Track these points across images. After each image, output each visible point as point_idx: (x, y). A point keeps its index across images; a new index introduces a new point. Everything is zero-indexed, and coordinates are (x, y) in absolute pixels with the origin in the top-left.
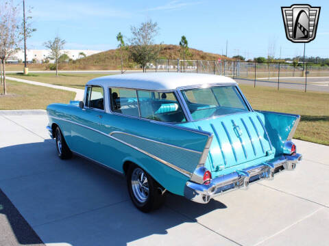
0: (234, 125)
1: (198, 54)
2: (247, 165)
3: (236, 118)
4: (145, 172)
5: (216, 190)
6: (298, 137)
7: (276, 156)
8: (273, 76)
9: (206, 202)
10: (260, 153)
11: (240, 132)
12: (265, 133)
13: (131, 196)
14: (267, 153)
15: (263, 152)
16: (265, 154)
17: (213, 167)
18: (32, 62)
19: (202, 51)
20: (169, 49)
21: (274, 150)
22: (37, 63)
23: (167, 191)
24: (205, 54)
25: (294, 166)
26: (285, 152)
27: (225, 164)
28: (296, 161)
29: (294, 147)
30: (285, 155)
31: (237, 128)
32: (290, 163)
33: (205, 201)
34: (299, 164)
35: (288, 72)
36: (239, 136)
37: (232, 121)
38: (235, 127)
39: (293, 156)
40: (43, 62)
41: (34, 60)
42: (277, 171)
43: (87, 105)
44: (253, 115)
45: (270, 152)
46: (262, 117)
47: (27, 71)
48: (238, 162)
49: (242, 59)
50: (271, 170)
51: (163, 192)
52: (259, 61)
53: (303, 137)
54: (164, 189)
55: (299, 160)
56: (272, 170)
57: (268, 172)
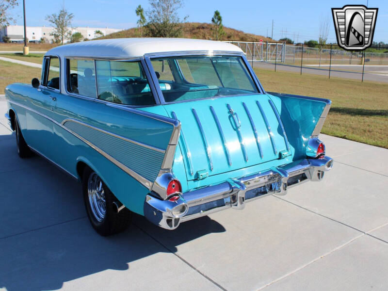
0: (230, 112)
1: (237, 35)
2: (246, 172)
3: (235, 102)
4: (103, 183)
5: (187, 209)
6: (343, 135)
7: (294, 160)
8: (326, 63)
9: (174, 228)
10: (268, 154)
11: (239, 123)
12: (280, 126)
13: (87, 211)
14: (280, 154)
15: (275, 153)
16: (278, 157)
17: (190, 174)
18: (40, 42)
19: (242, 32)
20: (203, 28)
21: (292, 150)
22: (46, 42)
23: (125, 209)
24: (246, 35)
25: (320, 175)
26: (309, 154)
27: (211, 169)
28: (323, 167)
29: (321, 147)
30: (309, 158)
31: (235, 116)
32: (315, 170)
33: (171, 226)
34: (329, 172)
35: (344, 59)
36: (236, 129)
37: (228, 106)
38: (231, 115)
39: (320, 159)
40: (53, 42)
41: (42, 39)
42: (293, 181)
43: (45, 84)
44: (263, 99)
45: (285, 153)
46: (277, 102)
47: (28, 51)
48: (232, 168)
49: (289, 42)
50: (283, 180)
51: (119, 209)
52: (310, 44)
53: (350, 135)
54: (121, 205)
55: (329, 166)
56: (285, 180)
57: (279, 182)
